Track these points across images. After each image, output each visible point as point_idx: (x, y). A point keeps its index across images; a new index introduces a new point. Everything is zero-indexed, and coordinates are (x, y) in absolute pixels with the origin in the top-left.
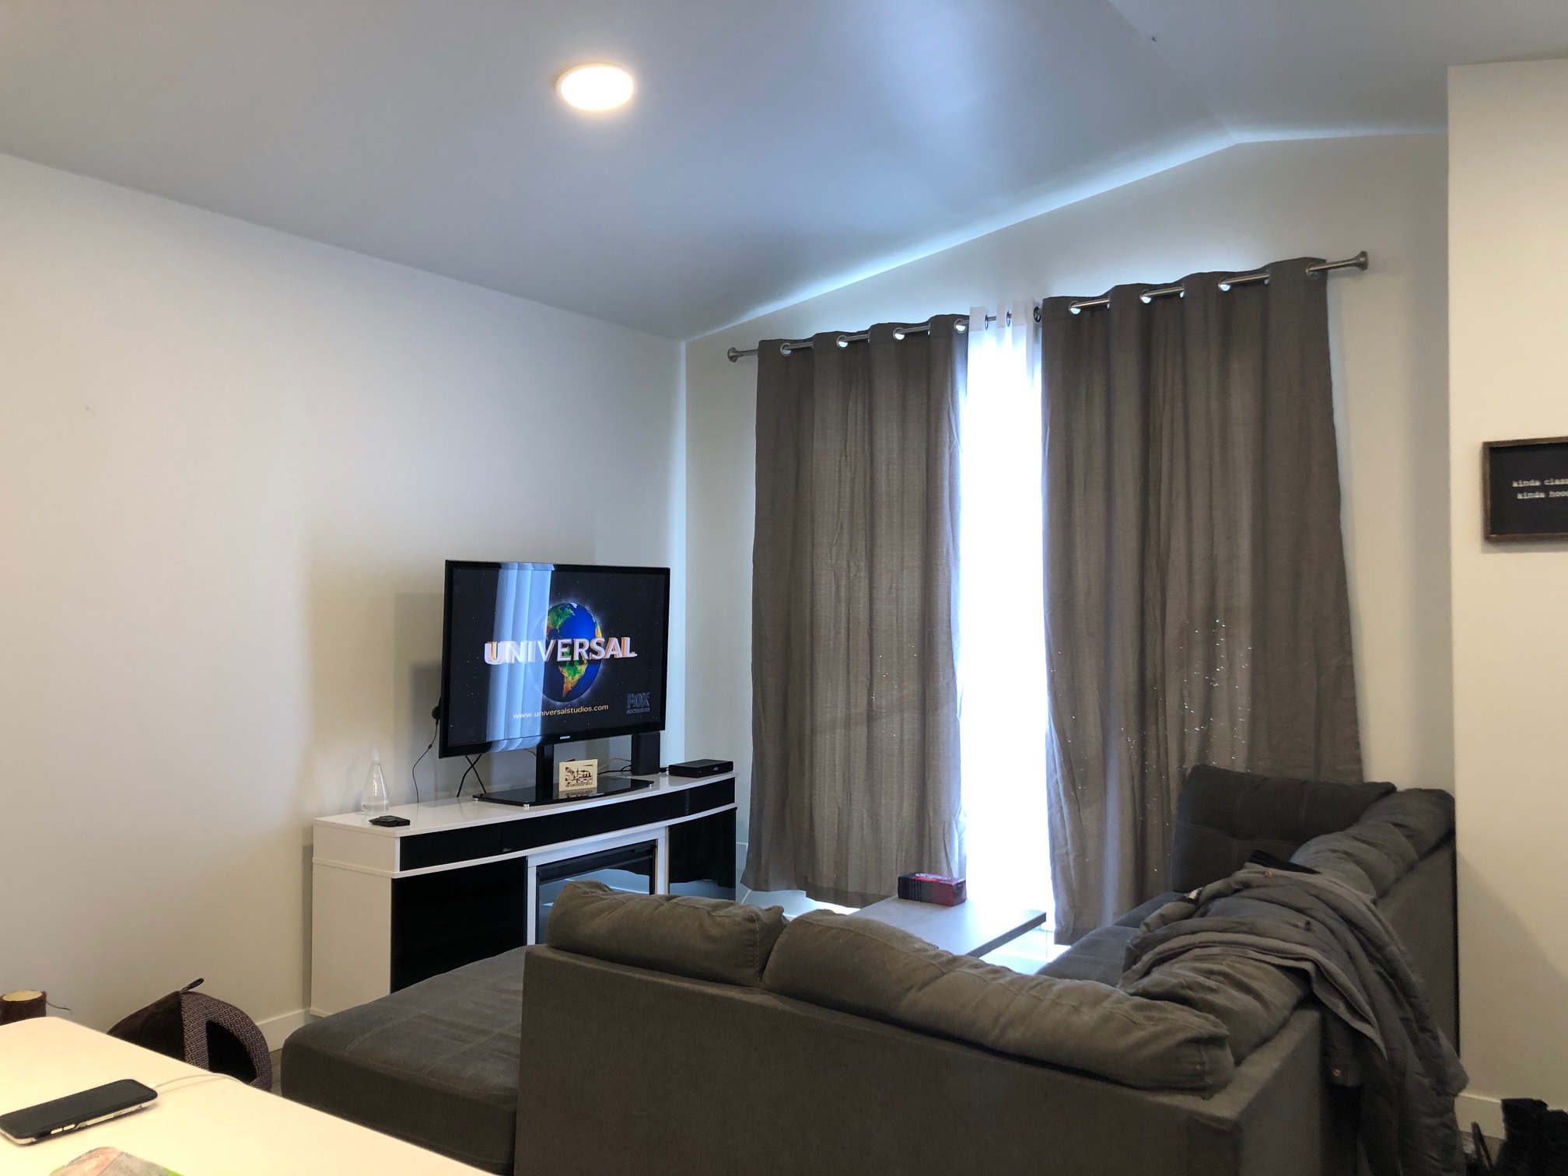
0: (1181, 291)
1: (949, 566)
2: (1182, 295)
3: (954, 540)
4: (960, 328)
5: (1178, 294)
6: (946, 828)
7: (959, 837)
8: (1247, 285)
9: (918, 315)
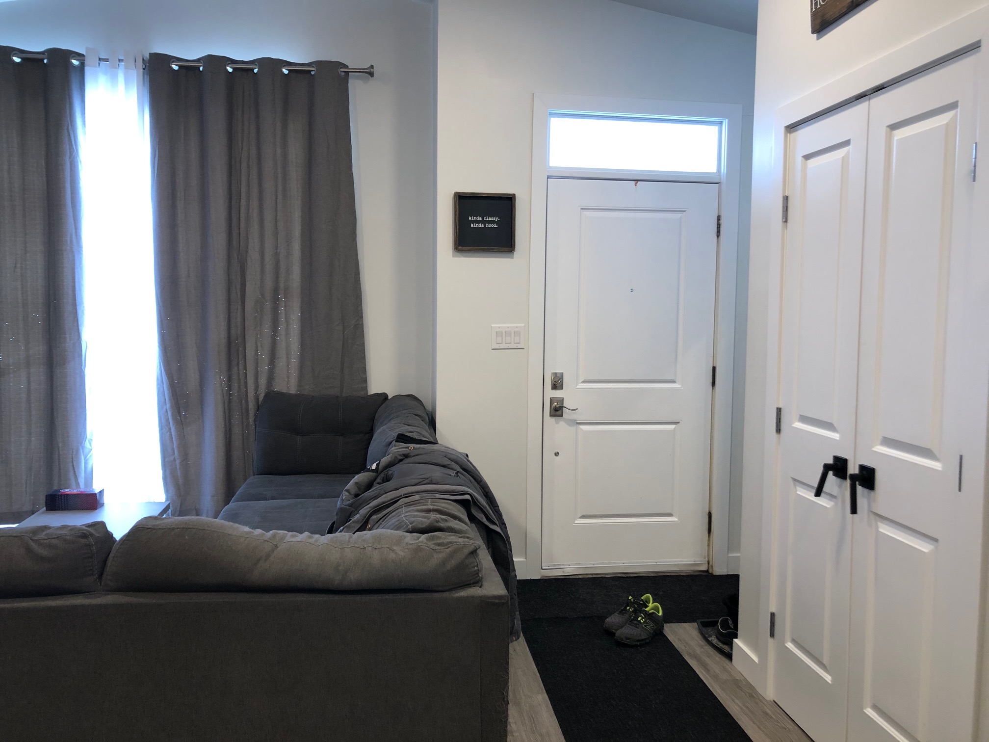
0: (255, 68)
1: (73, 252)
2: (256, 71)
3: (76, 232)
4: (75, 62)
5: (252, 70)
6: (74, 453)
7: (85, 459)
8: (300, 72)
9: (36, 45)
